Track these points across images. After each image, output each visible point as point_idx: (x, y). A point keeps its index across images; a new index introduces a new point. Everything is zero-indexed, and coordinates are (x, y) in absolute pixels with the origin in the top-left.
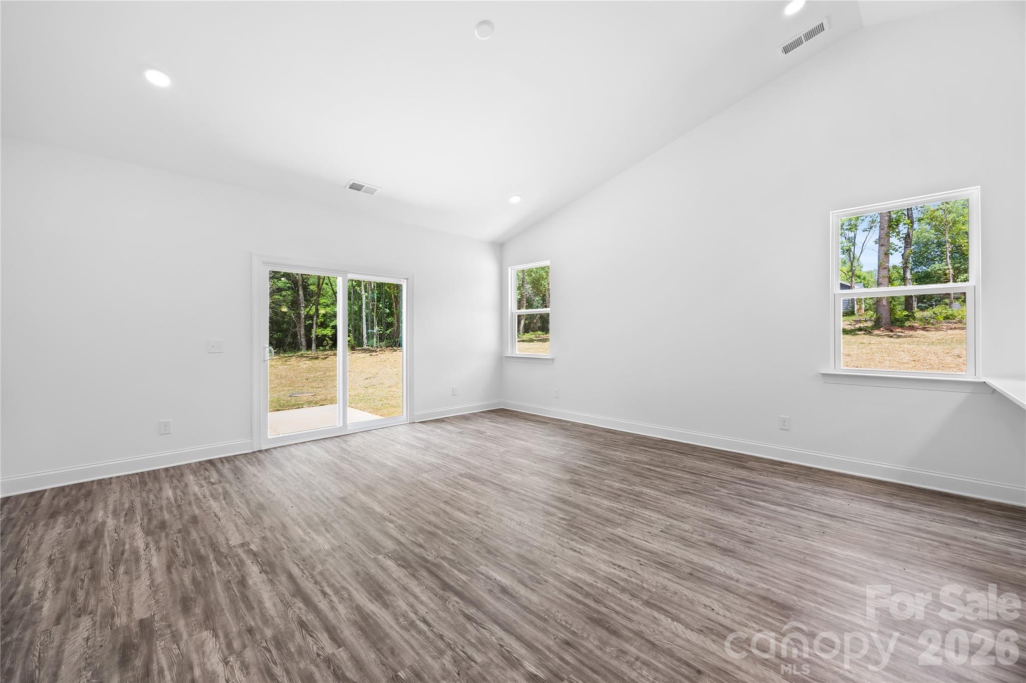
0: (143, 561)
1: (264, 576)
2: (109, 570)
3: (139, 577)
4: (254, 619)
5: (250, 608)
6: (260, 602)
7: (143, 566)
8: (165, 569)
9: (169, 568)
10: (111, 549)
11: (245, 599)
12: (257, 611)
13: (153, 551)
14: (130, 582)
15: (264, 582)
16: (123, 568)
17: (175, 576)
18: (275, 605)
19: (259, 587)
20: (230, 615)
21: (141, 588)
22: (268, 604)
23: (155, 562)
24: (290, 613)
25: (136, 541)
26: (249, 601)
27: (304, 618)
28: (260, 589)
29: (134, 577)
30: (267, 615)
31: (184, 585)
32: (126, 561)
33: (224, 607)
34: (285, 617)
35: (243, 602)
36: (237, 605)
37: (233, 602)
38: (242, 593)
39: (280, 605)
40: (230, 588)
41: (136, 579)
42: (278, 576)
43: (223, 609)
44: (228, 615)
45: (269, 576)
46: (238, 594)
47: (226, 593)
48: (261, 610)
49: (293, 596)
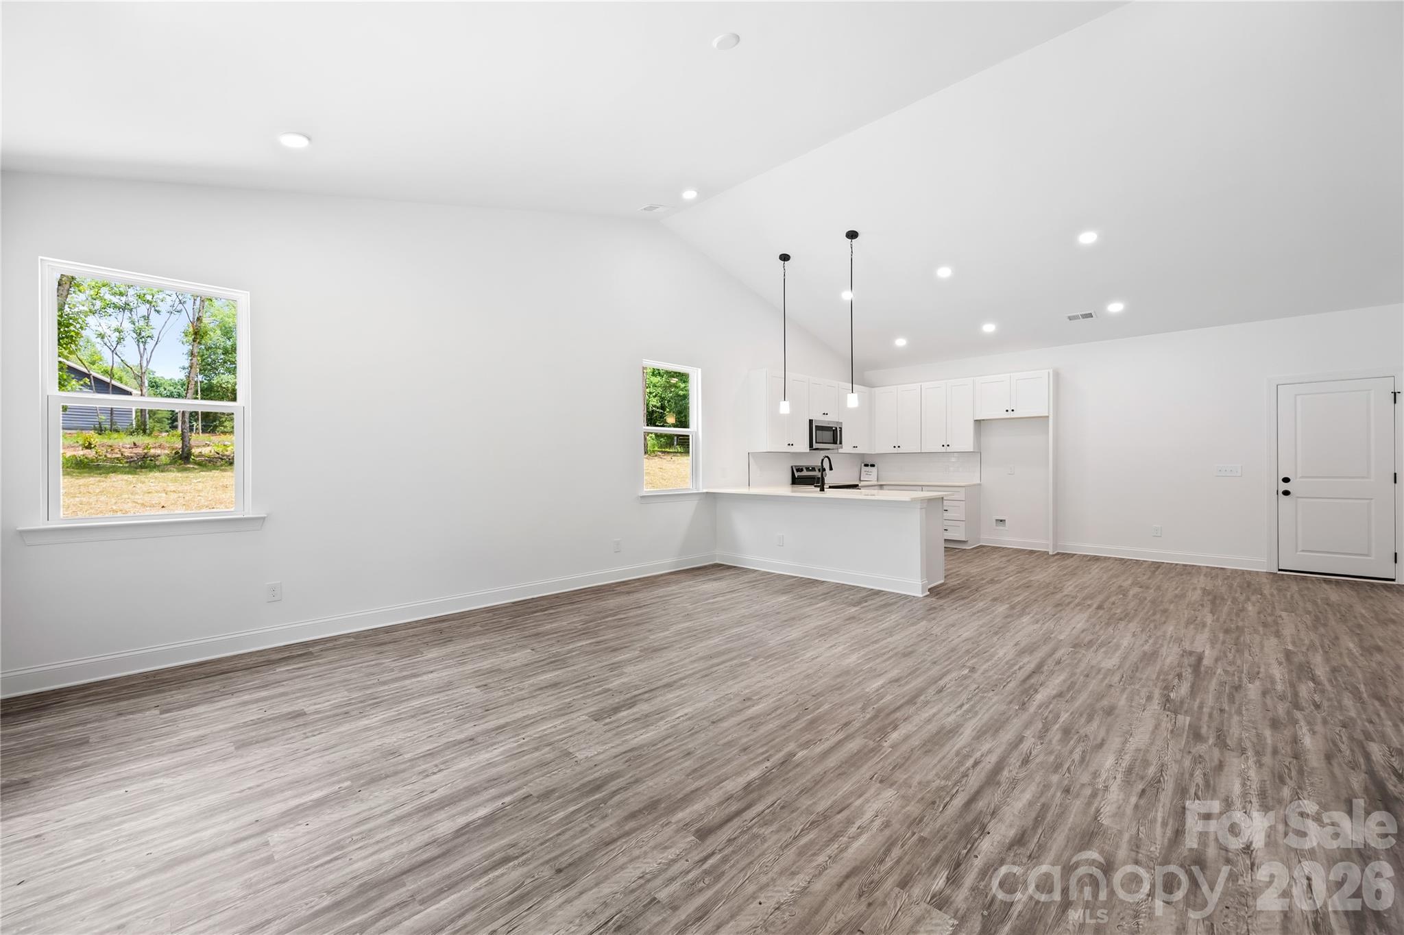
0: (1123, 765)
1: (990, 827)
2: (1166, 779)
3: (1138, 750)
4: (1053, 796)
5: (1045, 808)
6: (1031, 804)
7: (1127, 758)
8: (1105, 748)
9: (1101, 745)
10: (1156, 811)
11: (1038, 821)
12: (1043, 800)
13: (1104, 776)
14: (1147, 751)
15: (1001, 820)
16: (1150, 772)
17: (1102, 734)
18: (1023, 791)
19: (1012, 818)
20: (1068, 818)
21: (1140, 739)
22: (1027, 796)
23: (1109, 761)
24: (1021, 775)
25: (1118, 800)
26: (1039, 813)
27: (1019, 763)
28: (1014, 815)
29: (1142, 752)
30: (1039, 789)
31: (1101, 722)
32: (1142, 778)
33: (1067, 830)
34: (1030, 777)
35: (1044, 819)
36: (1053, 821)
37: (1053, 828)
38: (1035, 828)
39: (1019, 788)
40: (1040, 846)
41: (1140, 750)
42: (981, 811)
43: (1070, 830)
44: (1071, 820)
45: (986, 821)
46: (1040, 831)
47: (1048, 845)
48: (1040, 797)
49: (999, 784)
